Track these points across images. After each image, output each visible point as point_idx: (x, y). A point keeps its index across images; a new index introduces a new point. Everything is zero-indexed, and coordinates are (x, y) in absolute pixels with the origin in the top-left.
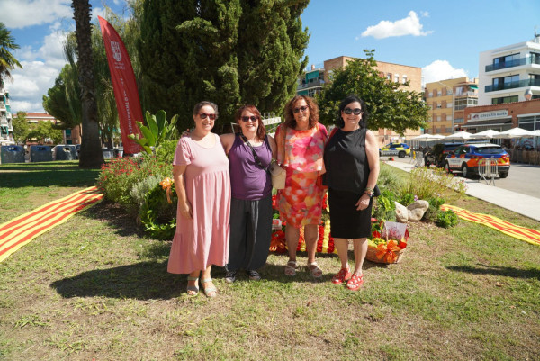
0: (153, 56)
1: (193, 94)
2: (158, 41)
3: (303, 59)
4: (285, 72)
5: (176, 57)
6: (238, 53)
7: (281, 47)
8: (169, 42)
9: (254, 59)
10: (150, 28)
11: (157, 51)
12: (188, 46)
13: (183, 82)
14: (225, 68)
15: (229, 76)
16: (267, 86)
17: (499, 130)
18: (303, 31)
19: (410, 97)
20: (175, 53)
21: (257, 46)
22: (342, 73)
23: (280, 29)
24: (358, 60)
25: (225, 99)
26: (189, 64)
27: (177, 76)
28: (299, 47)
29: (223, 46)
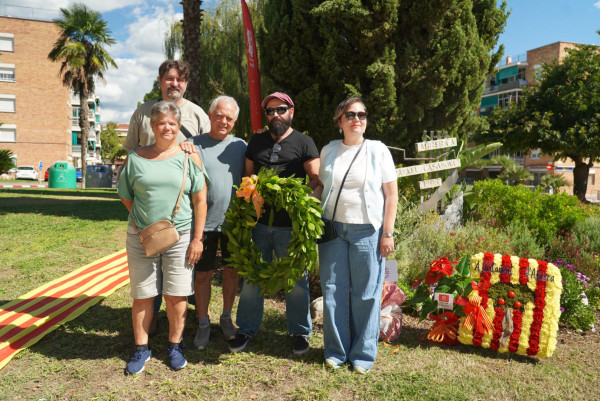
0: (278, 51)
2: (286, 31)
3: (495, 50)
4: (467, 71)
5: (309, 52)
6: (397, 44)
7: (462, 33)
8: (301, 31)
9: (419, 53)
10: (276, 13)
11: (284, 45)
12: (327, 36)
13: (316, 86)
14: (377, 66)
15: (382, 78)
16: (437, 92)
18: (497, 7)
20: (308, 45)
21: (425, 33)
22: (558, 67)
23: (461, 7)
24: (586, 48)
25: (374, 110)
26: (326, 60)
27: (308, 78)
28: (490, 33)
29: (375, 35)
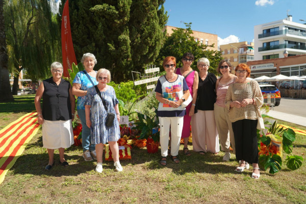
1: (99, 52)
2: (76, 17)
4: (156, 40)
5: (87, 28)
6: (129, 27)
8: (83, 18)
11: (75, 24)
12: (98, 21)
13: (94, 44)
14: (122, 36)
15: (125, 41)
16: (147, 48)
17: (269, 76)
18: (164, 14)
19: (214, 55)
20: (88, 25)
23: (153, 13)
24: (181, 29)
25: (121, 55)
26: (99, 32)
27: (88, 40)
28: (162, 24)
29: (121, 22)
